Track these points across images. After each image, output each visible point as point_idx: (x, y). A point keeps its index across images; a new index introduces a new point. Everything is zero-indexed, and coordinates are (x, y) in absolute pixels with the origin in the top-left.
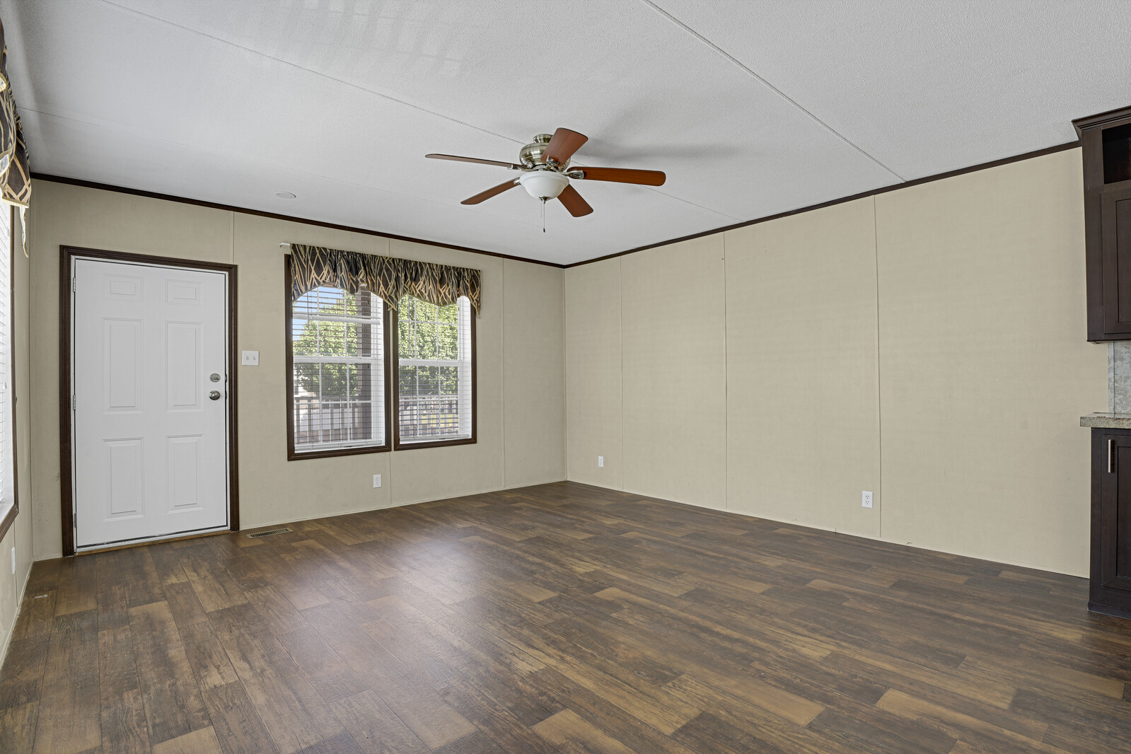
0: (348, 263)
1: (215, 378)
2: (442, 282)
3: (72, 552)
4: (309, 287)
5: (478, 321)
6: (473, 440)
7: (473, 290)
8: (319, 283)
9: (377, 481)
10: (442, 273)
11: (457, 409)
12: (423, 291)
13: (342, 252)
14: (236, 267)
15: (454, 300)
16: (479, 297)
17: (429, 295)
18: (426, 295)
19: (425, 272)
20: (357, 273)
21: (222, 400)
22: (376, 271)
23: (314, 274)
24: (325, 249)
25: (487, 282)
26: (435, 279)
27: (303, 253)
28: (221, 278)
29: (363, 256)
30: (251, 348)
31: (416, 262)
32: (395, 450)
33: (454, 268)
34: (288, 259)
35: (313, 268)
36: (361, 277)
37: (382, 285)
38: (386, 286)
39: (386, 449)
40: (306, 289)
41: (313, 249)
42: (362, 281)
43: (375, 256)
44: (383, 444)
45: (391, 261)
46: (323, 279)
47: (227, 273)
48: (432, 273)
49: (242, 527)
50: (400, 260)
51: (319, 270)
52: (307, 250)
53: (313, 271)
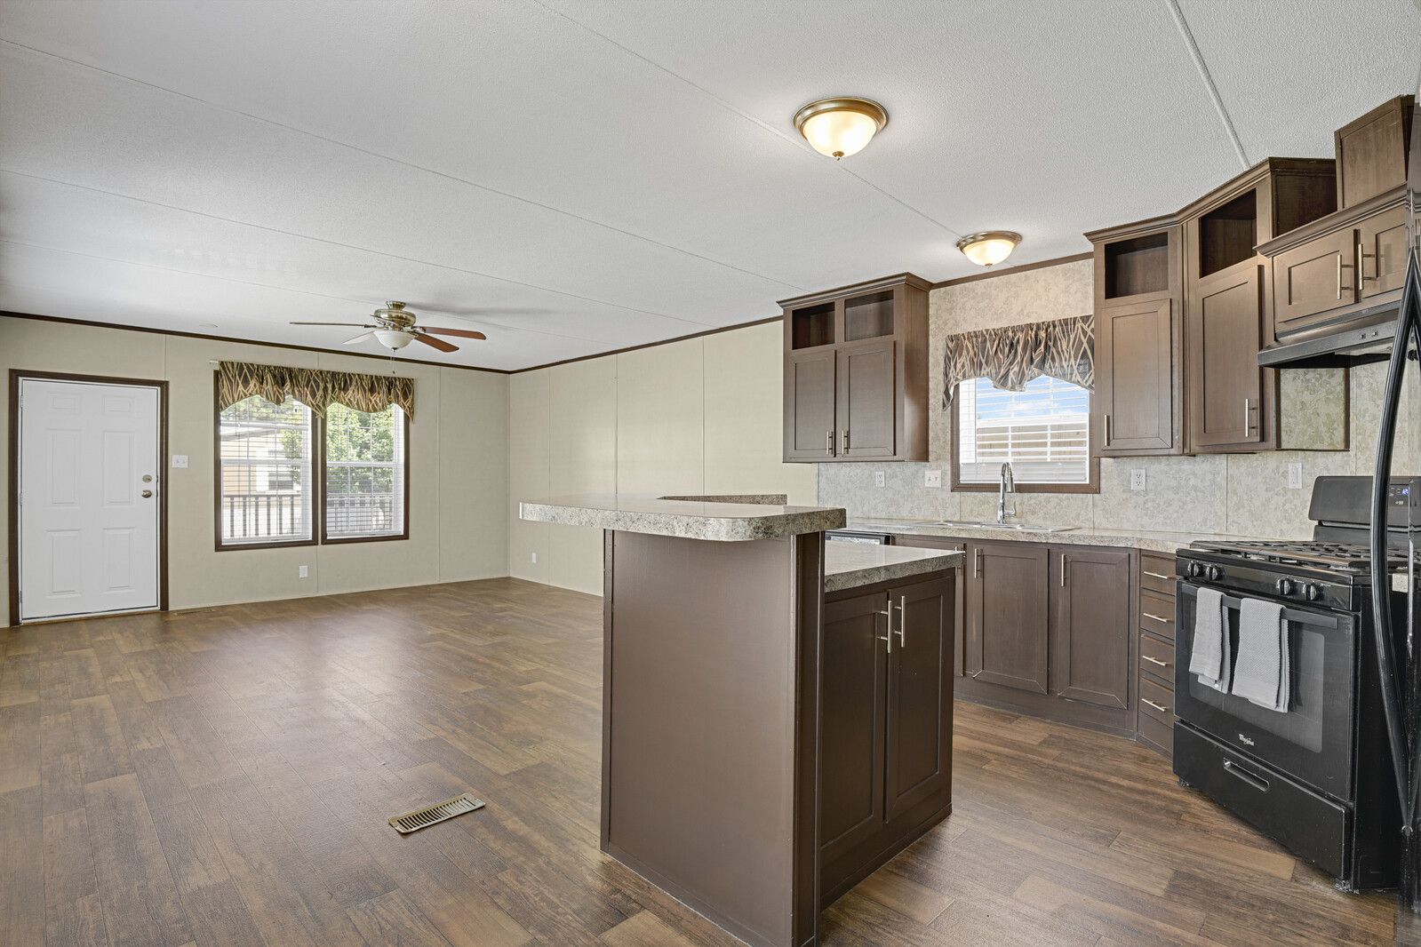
0: (274, 376)
1: (147, 479)
2: (372, 390)
3: (18, 623)
4: (236, 399)
5: (411, 425)
6: (406, 536)
7: (405, 397)
8: (246, 395)
9: (303, 572)
10: (372, 384)
11: (391, 508)
12: (352, 399)
13: (269, 367)
14: (167, 383)
15: (384, 408)
16: (412, 404)
17: (358, 404)
18: (355, 403)
19: (354, 383)
20: (283, 385)
21: (153, 498)
22: (303, 383)
23: (241, 388)
24: (252, 365)
25: (420, 390)
26: (364, 388)
27: (231, 369)
28: (154, 392)
29: (290, 370)
30: (180, 453)
31: (345, 374)
32: (322, 544)
33: (384, 377)
34: (217, 374)
35: (240, 382)
36: (287, 389)
37: (309, 396)
38: (314, 395)
39: (314, 542)
40: (234, 401)
41: (241, 366)
42: (288, 393)
43: (303, 370)
44: (310, 539)
45: (318, 373)
46: (250, 391)
47: (159, 388)
48: (362, 383)
49: (171, 608)
50: (328, 372)
51: (246, 382)
52: (235, 366)
53: (240, 385)
